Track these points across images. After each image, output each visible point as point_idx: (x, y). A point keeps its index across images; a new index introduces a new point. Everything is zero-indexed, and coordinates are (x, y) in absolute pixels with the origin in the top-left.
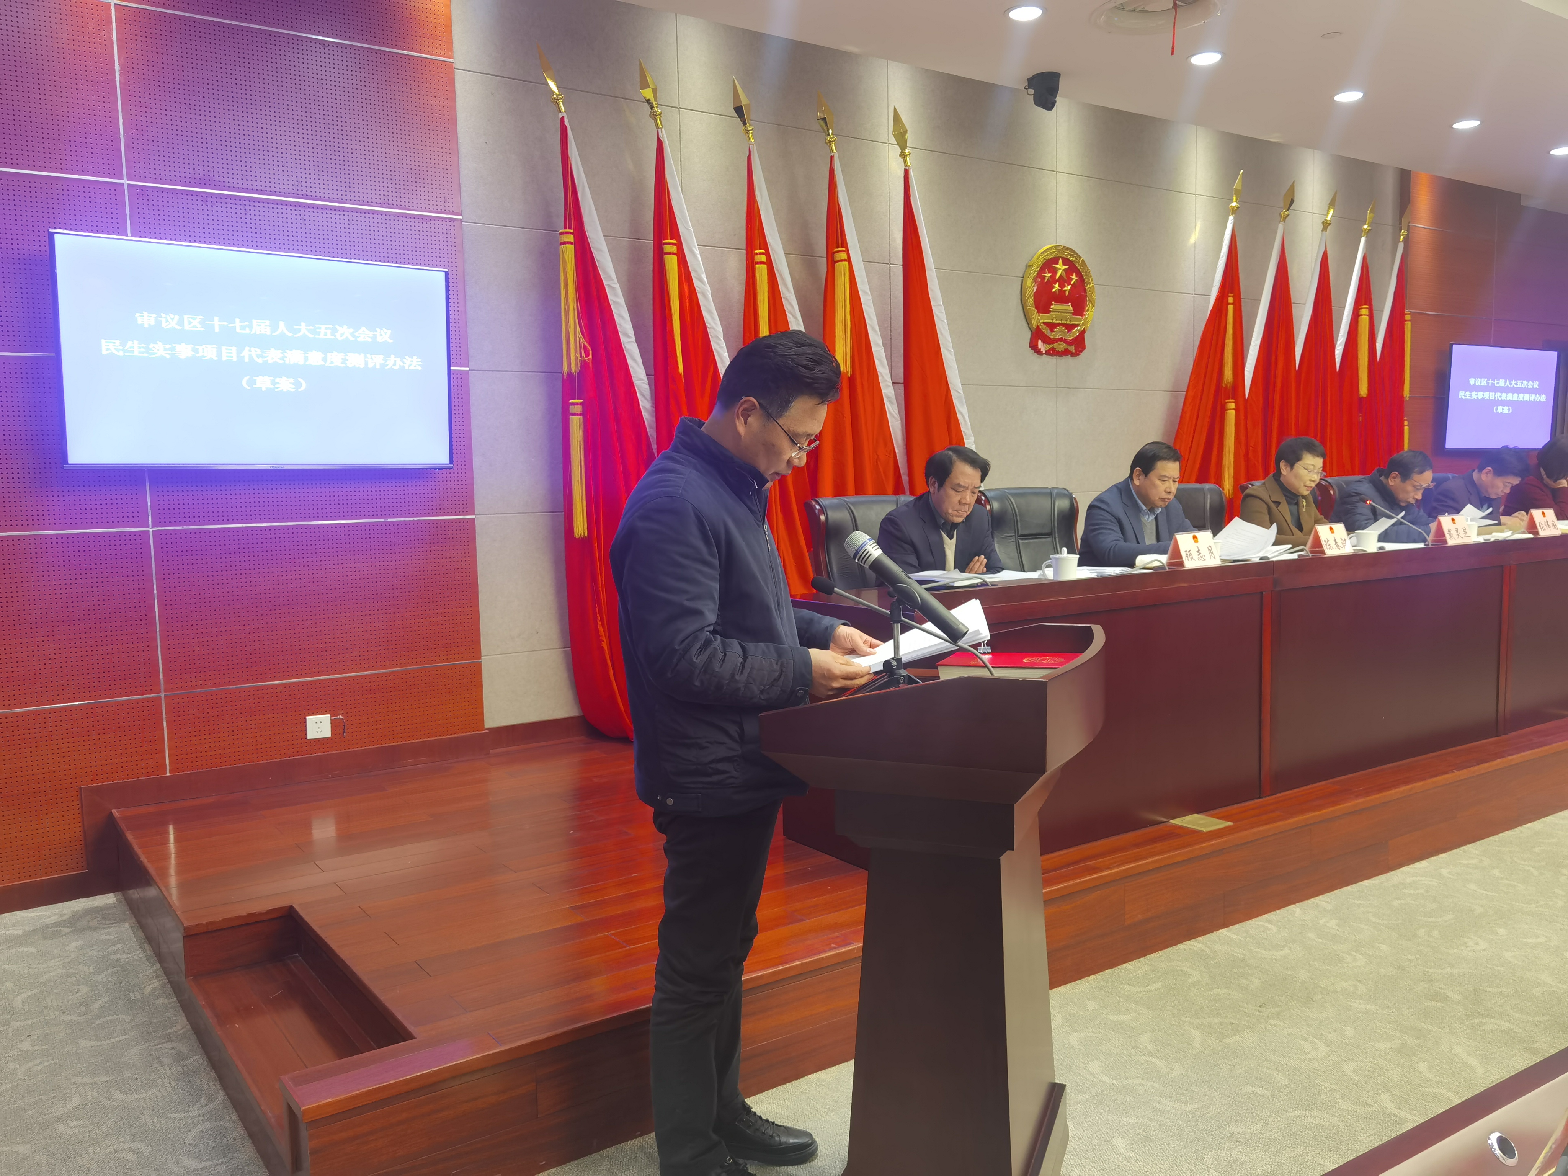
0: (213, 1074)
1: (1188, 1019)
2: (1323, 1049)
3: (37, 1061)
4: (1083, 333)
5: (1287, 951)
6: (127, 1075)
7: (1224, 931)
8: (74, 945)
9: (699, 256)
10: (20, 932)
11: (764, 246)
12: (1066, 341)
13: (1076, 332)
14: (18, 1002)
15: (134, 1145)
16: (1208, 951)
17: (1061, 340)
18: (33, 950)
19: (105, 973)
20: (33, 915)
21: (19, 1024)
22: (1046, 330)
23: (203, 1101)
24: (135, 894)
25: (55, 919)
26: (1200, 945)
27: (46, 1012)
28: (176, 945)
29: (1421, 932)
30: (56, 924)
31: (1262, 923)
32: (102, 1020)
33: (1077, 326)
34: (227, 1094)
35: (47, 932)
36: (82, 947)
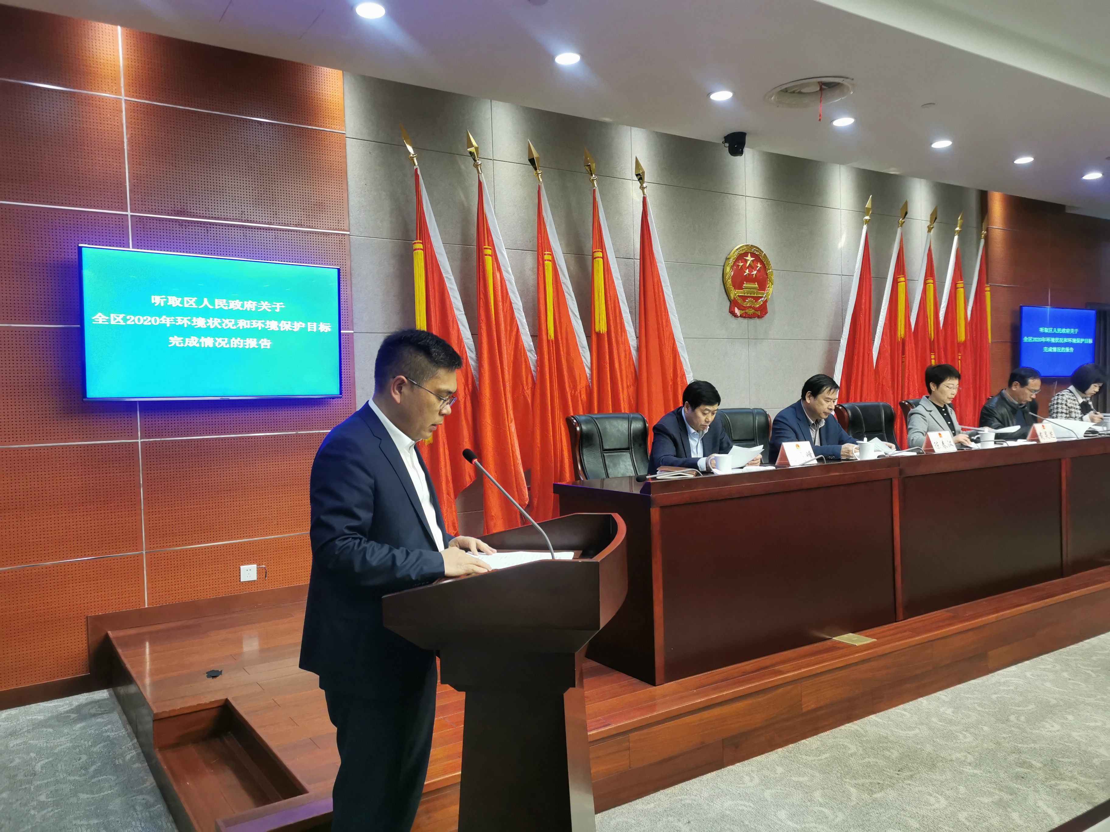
0: (171, 818)
1: (848, 780)
2: (943, 802)
3: (50, 809)
4: (766, 301)
5: (917, 731)
6: (111, 819)
7: (873, 717)
8: (79, 726)
9: (507, 257)
10: (42, 718)
11: (549, 248)
12: (754, 308)
13: (761, 302)
14: (38, 768)
16: (862, 731)
17: (750, 307)
18: (50, 730)
19: (100, 746)
20: (51, 705)
21: (39, 782)
22: (740, 301)
24: (122, 690)
25: (67, 708)
26: (855, 727)
27: (57, 774)
28: (148, 725)
29: (1012, 718)
30: (67, 712)
31: (900, 711)
32: (96, 779)
33: (761, 297)
35: (61, 717)
36: (84, 728)
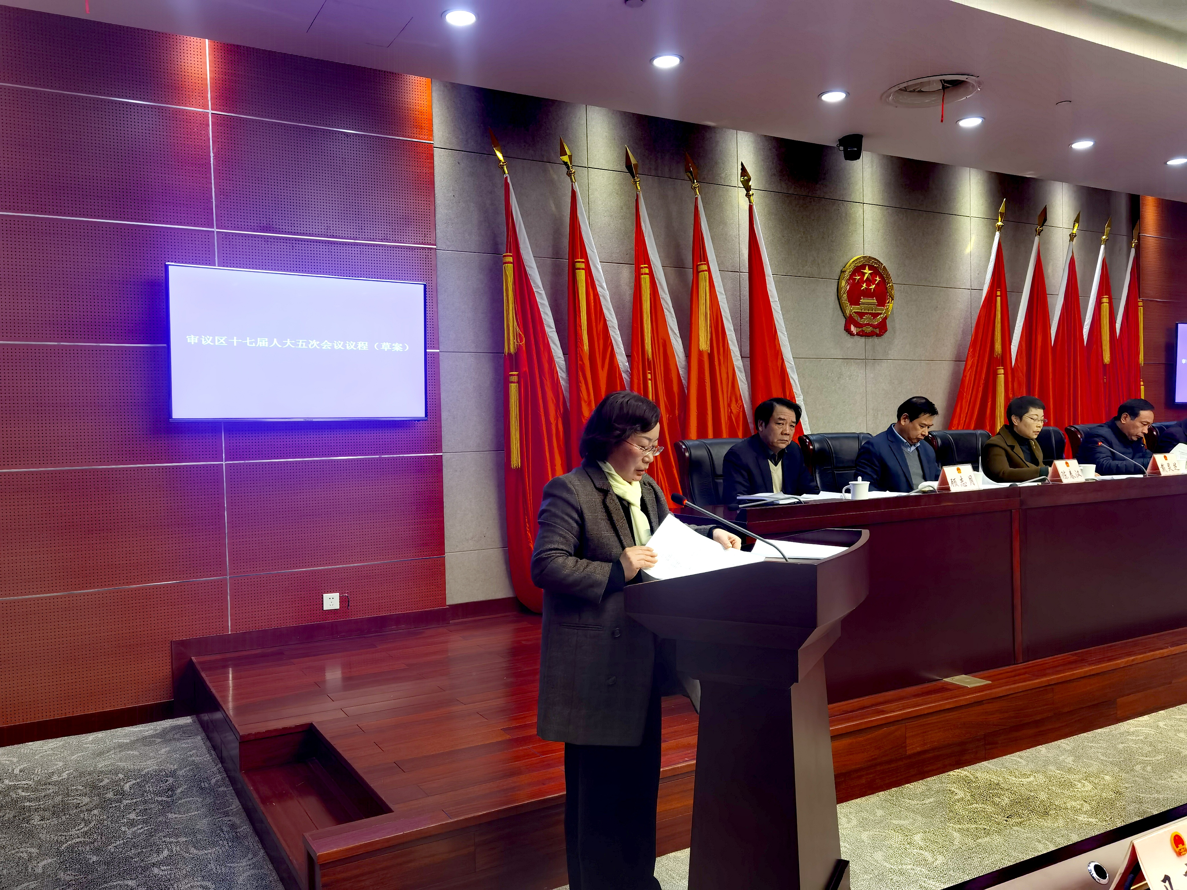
0: (257, 839)
1: (951, 825)
3: (140, 827)
4: (886, 318)
5: (1032, 779)
6: (199, 837)
7: (985, 763)
8: (164, 750)
9: (601, 270)
10: (128, 741)
11: (647, 261)
12: (871, 325)
13: (879, 318)
14: (127, 787)
15: (204, 883)
16: (972, 777)
17: (868, 324)
18: (136, 753)
19: (185, 769)
20: (136, 729)
21: (128, 801)
22: (857, 318)
23: (250, 856)
24: (205, 717)
25: (151, 732)
26: (965, 773)
27: (145, 794)
28: (233, 750)
29: (1138, 768)
30: (152, 736)
31: (1015, 758)
32: (183, 800)
33: (881, 314)
34: (266, 852)
35: (146, 741)
36: (169, 752)
